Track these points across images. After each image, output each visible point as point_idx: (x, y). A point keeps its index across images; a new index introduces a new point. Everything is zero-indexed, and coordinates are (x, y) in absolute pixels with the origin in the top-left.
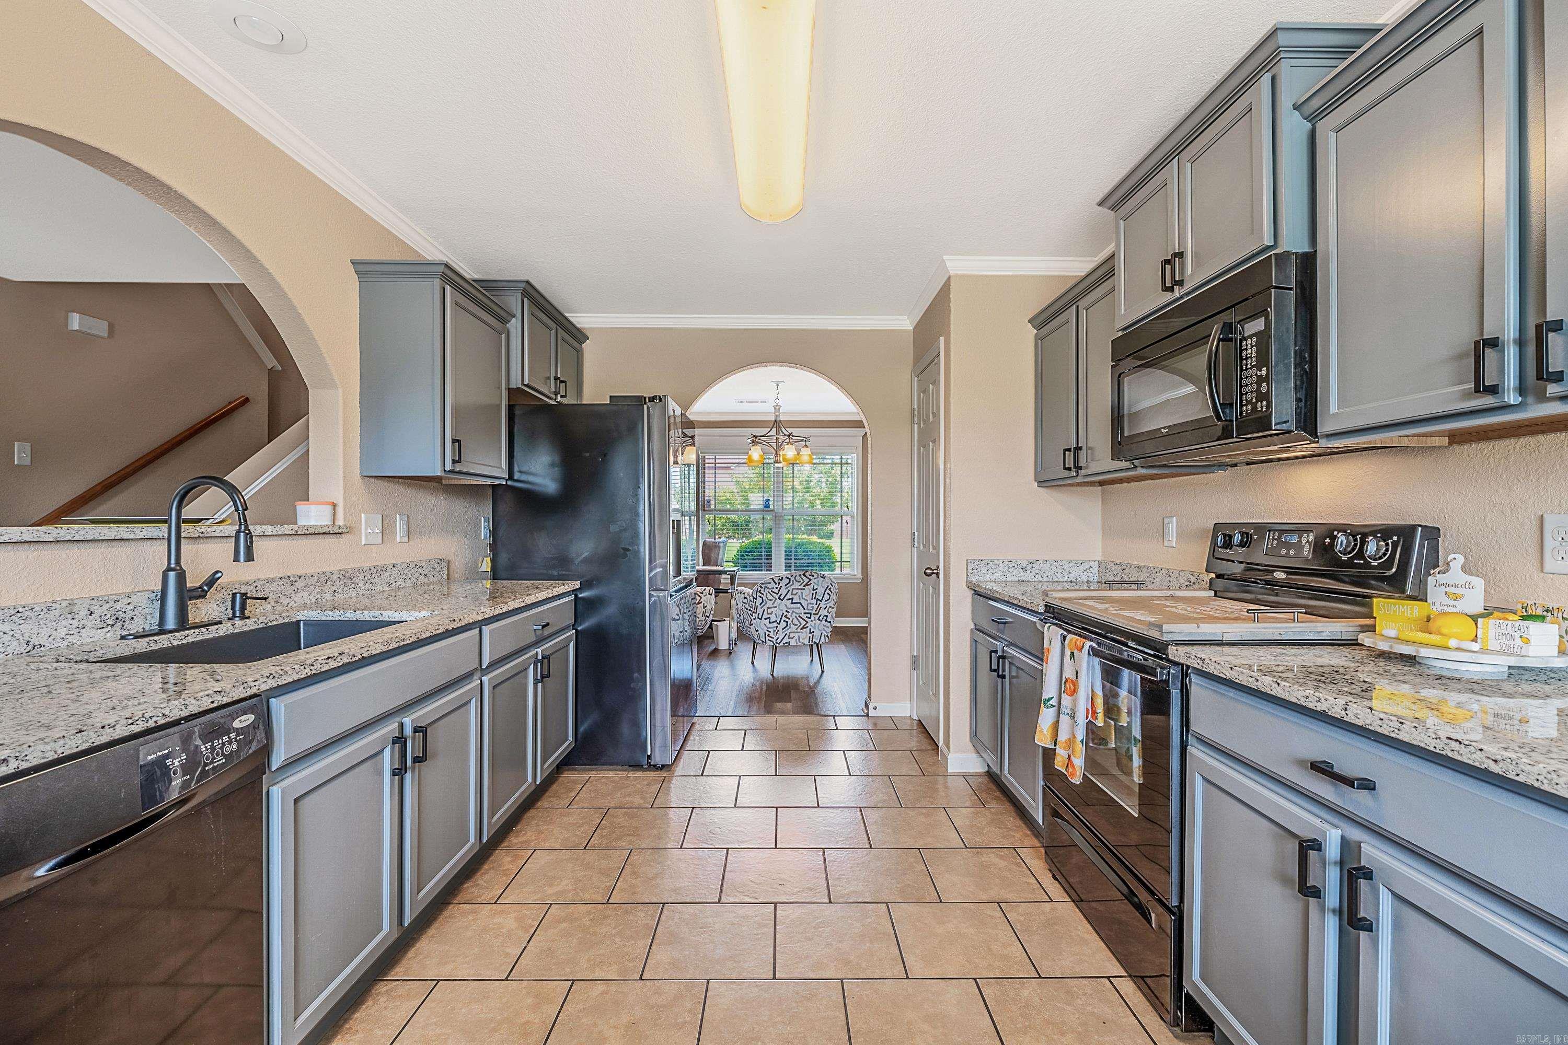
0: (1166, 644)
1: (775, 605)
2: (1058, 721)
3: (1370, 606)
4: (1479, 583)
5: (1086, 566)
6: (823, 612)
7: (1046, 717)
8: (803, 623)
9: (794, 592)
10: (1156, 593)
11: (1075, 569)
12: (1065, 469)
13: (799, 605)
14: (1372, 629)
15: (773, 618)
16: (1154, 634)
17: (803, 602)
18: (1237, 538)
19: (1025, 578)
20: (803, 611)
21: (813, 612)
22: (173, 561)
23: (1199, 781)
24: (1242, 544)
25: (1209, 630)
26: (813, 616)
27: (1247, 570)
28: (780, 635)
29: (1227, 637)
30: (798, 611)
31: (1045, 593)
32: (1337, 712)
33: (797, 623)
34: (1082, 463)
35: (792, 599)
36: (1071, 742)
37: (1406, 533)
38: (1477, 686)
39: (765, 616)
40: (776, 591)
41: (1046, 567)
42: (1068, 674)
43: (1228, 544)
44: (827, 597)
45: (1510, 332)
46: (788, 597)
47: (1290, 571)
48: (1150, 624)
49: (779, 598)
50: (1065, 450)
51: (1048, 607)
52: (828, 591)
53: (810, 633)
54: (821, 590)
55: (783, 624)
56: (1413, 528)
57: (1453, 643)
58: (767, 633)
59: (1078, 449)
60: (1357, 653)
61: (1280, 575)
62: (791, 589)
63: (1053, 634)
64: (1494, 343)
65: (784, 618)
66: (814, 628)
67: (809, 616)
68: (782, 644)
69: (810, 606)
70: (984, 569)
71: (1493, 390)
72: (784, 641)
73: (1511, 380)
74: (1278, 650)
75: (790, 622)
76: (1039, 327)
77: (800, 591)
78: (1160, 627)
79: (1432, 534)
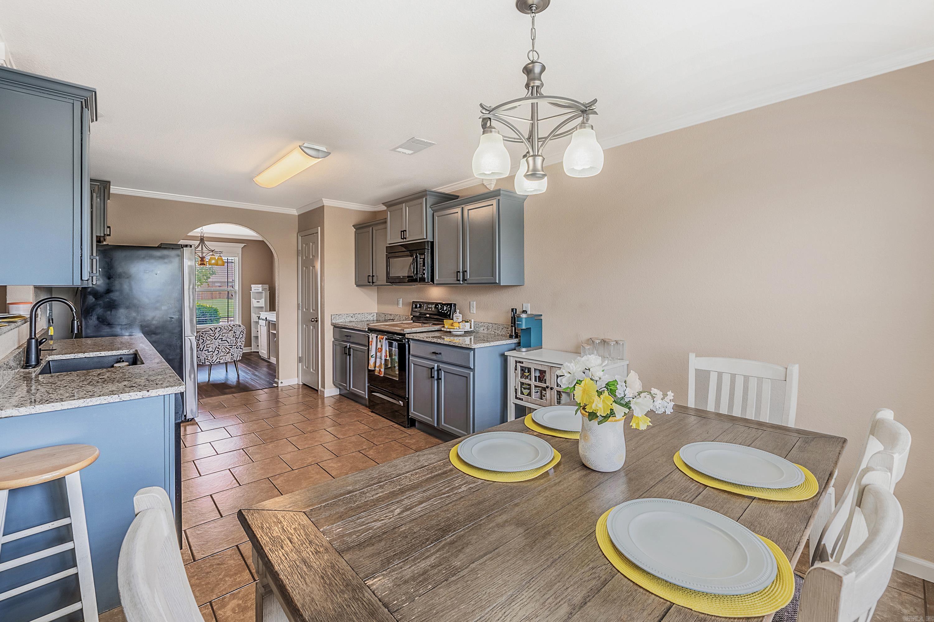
0: (405, 334)
1: (212, 342)
2: (376, 361)
3: (443, 322)
4: (461, 315)
5: (372, 315)
6: (239, 344)
7: (372, 361)
8: (228, 350)
9: (223, 335)
10: (398, 322)
11: (369, 316)
12: (368, 282)
13: (226, 341)
14: (444, 327)
15: (210, 350)
16: (402, 332)
17: (228, 340)
18: (418, 306)
19: (352, 320)
20: (228, 344)
21: (234, 344)
22: (33, 335)
23: (412, 364)
24: (419, 308)
25: (414, 330)
26: (233, 348)
27: (420, 314)
28: (215, 358)
29: (417, 331)
30: (225, 345)
31: (368, 324)
32: (436, 341)
33: (225, 351)
34: (374, 281)
35: (222, 338)
36: (380, 366)
37: (451, 305)
38: (460, 336)
39: (205, 349)
40: (213, 335)
41: (359, 316)
42: (379, 346)
43: (416, 307)
44: (241, 336)
45: (461, 271)
46: (220, 338)
47: (430, 314)
48: (401, 330)
49: (214, 339)
50: (368, 276)
51: (369, 329)
52: (242, 333)
53: (232, 355)
54: (238, 333)
55: (216, 352)
56: (452, 304)
57: (455, 328)
58: (206, 358)
59: (373, 276)
60: (442, 332)
61: (428, 315)
62: (221, 333)
63: (373, 336)
64: (459, 272)
65: (217, 349)
66: (234, 352)
67: (231, 346)
68: (215, 363)
69: (232, 341)
70: (338, 318)
71: (459, 280)
72: (217, 361)
73: (461, 279)
74: (427, 333)
75: (220, 351)
76: (357, 229)
77: (226, 335)
78: (403, 330)
79: (455, 305)
